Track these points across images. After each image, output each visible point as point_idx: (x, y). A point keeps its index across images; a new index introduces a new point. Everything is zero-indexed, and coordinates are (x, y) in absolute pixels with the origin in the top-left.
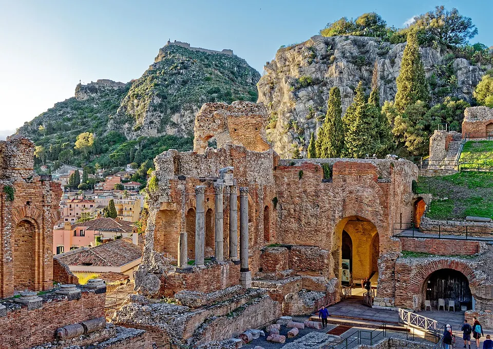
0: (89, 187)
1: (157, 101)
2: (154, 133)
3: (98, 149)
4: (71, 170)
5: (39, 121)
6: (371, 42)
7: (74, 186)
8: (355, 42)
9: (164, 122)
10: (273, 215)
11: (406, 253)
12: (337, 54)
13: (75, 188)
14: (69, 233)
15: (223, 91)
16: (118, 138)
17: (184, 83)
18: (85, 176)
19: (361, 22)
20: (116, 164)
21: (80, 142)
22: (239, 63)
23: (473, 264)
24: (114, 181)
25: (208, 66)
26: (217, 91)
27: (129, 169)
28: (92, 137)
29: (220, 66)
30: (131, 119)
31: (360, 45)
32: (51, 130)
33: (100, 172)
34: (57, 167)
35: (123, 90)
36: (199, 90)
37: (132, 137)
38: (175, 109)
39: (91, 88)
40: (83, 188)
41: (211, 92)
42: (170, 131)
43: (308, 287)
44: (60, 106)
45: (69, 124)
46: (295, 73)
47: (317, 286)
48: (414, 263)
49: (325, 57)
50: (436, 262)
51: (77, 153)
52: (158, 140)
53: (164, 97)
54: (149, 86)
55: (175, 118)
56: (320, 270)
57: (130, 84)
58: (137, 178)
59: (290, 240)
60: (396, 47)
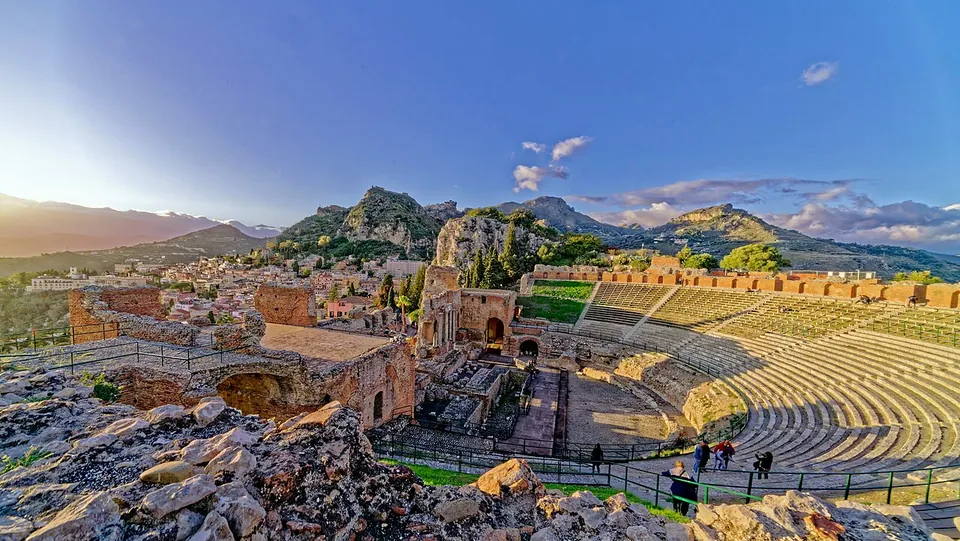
0: (328, 267)
1: (367, 220)
2: (364, 238)
3: (332, 245)
4: (316, 258)
5: (295, 227)
6: (493, 222)
7: (318, 266)
8: (485, 221)
9: (370, 232)
10: (460, 316)
11: (515, 333)
12: (477, 227)
13: (320, 267)
14: (337, 305)
15: (404, 217)
16: (343, 240)
17: (382, 211)
18: (325, 261)
19: (488, 211)
20: (343, 255)
21: (321, 241)
22: (412, 201)
23: (539, 338)
24: (342, 264)
25: (394, 202)
26: (400, 216)
27: (350, 257)
28: (328, 239)
29: (401, 202)
30: (351, 229)
31: (488, 223)
32: (303, 233)
33: (334, 259)
34: (308, 255)
35: (346, 213)
36: (391, 215)
37: (351, 240)
38: (376, 225)
39: (327, 210)
40: (324, 268)
41: (396, 217)
42: (374, 238)
43: (475, 347)
44: (308, 219)
45: (314, 230)
46: (457, 234)
47: (479, 346)
48: (517, 337)
49: (472, 227)
50: (525, 337)
51: (320, 247)
52: (367, 242)
53: (370, 218)
54: (361, 212)
55: (376, 230)
56: (480, 339)
57: (351, 208)
58: (355, 263)
59: (467, 327)
60: (504, 226)
